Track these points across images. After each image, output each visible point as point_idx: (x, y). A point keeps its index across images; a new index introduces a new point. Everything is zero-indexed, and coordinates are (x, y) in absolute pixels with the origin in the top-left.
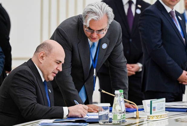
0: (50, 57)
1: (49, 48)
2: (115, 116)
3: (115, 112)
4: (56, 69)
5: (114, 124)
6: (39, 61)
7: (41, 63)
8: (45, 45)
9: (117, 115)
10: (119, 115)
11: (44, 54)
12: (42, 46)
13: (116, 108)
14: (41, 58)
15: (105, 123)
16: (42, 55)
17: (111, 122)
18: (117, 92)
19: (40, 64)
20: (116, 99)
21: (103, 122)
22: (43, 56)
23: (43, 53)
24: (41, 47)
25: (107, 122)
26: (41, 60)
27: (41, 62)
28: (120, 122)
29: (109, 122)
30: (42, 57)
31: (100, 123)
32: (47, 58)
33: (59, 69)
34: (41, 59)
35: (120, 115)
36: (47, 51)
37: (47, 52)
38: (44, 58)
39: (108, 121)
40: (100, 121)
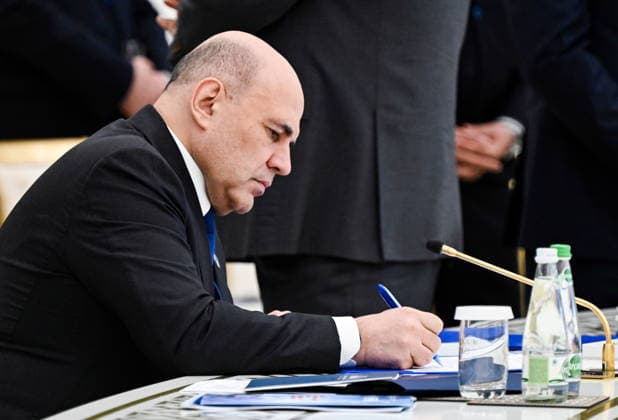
0: (245, 102)
1: (244, 62)
2: (539, 366)
3: (535, 345)
4: (267, 163)
5: (534, 403)
6: (195, 120)
7: (203, 129)
8: (223, 52)
9: (546, 361)
10: (555, 362)
11: (218, 90)
12: (208, 52)
13: (540, 329)
14: (202, 108)
15: (487, 394)
16: (207, 91)
17: (519, 392)
18: (546, 255)
19: (195, 132)
20: (541, 286)
21: (480, 392)
22: (212, 98)
23: (214, 86)
24: (205, 61)
25: (498, 392)
26: (200, 115)
27: (204, 123)
28: (558, 392)
29: (509, 392)
30: (208, 102)
31: (463, 394)
32: (231, 106)
33: (277, 162)
34: (203, 112)
35: (561, 360)
36: (233, 77)
37: (233, 80)
38: (215, 107)
39: (500, 386)
40: (465, 387)
